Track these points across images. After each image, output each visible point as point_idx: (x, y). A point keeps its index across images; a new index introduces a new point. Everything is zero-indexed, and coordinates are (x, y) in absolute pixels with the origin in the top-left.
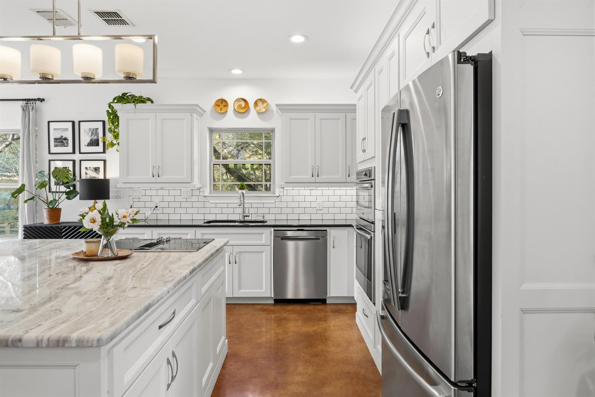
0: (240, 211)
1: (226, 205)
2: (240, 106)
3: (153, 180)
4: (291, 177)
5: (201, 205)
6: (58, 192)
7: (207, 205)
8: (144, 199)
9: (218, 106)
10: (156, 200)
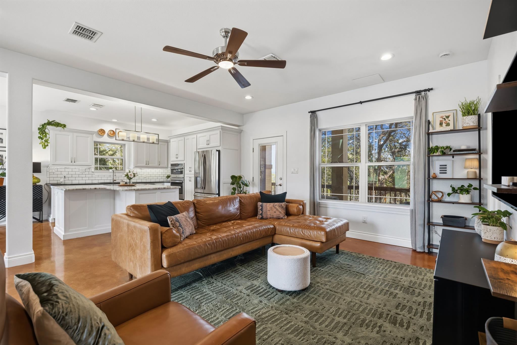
0: (112, 178)
1: (103, 176)
2: (110, 133)
3: (72, 164)
4: (138, 164)
5: (91, 176)
6: (2, 169)
7: (94, 176)
8: (56, 173)
9: (100, 132)
10: (65, 174)
